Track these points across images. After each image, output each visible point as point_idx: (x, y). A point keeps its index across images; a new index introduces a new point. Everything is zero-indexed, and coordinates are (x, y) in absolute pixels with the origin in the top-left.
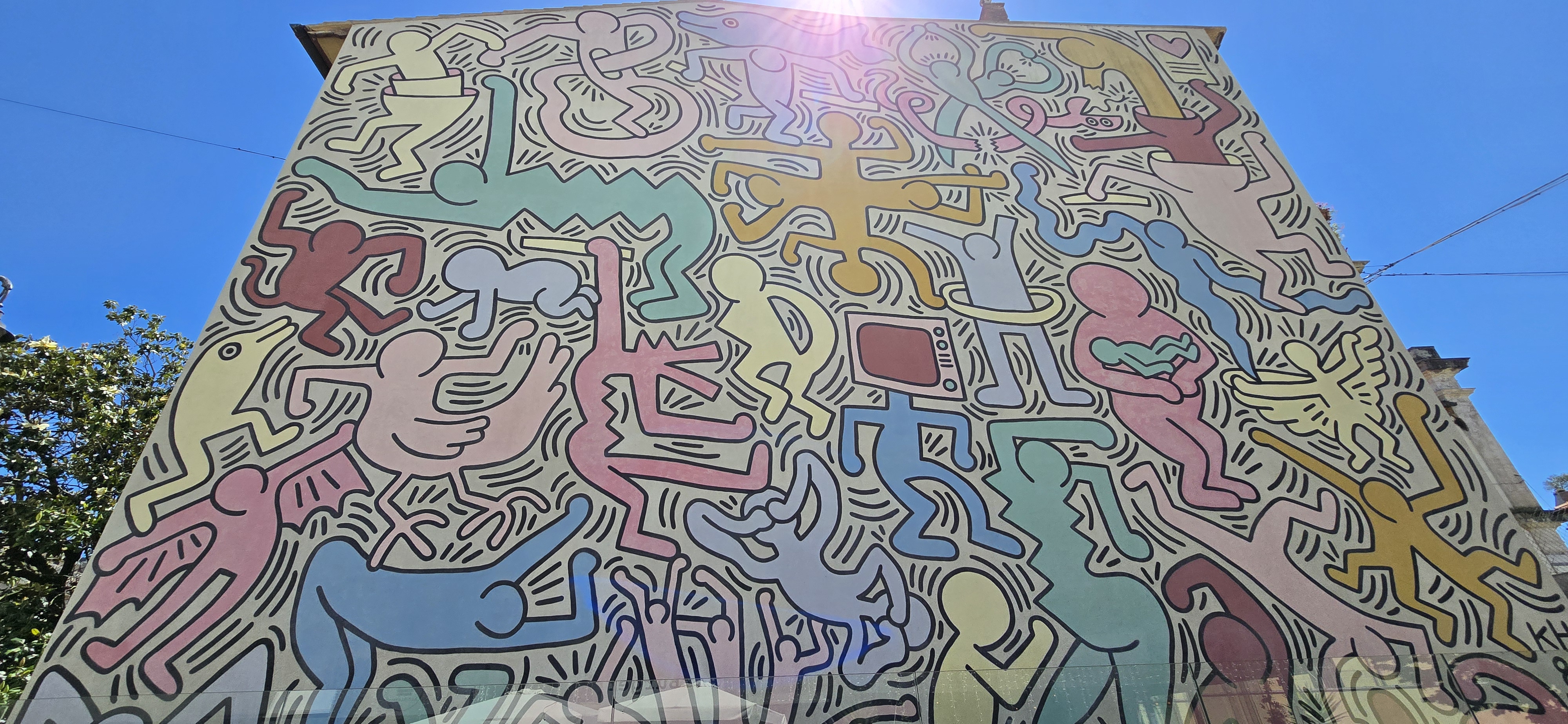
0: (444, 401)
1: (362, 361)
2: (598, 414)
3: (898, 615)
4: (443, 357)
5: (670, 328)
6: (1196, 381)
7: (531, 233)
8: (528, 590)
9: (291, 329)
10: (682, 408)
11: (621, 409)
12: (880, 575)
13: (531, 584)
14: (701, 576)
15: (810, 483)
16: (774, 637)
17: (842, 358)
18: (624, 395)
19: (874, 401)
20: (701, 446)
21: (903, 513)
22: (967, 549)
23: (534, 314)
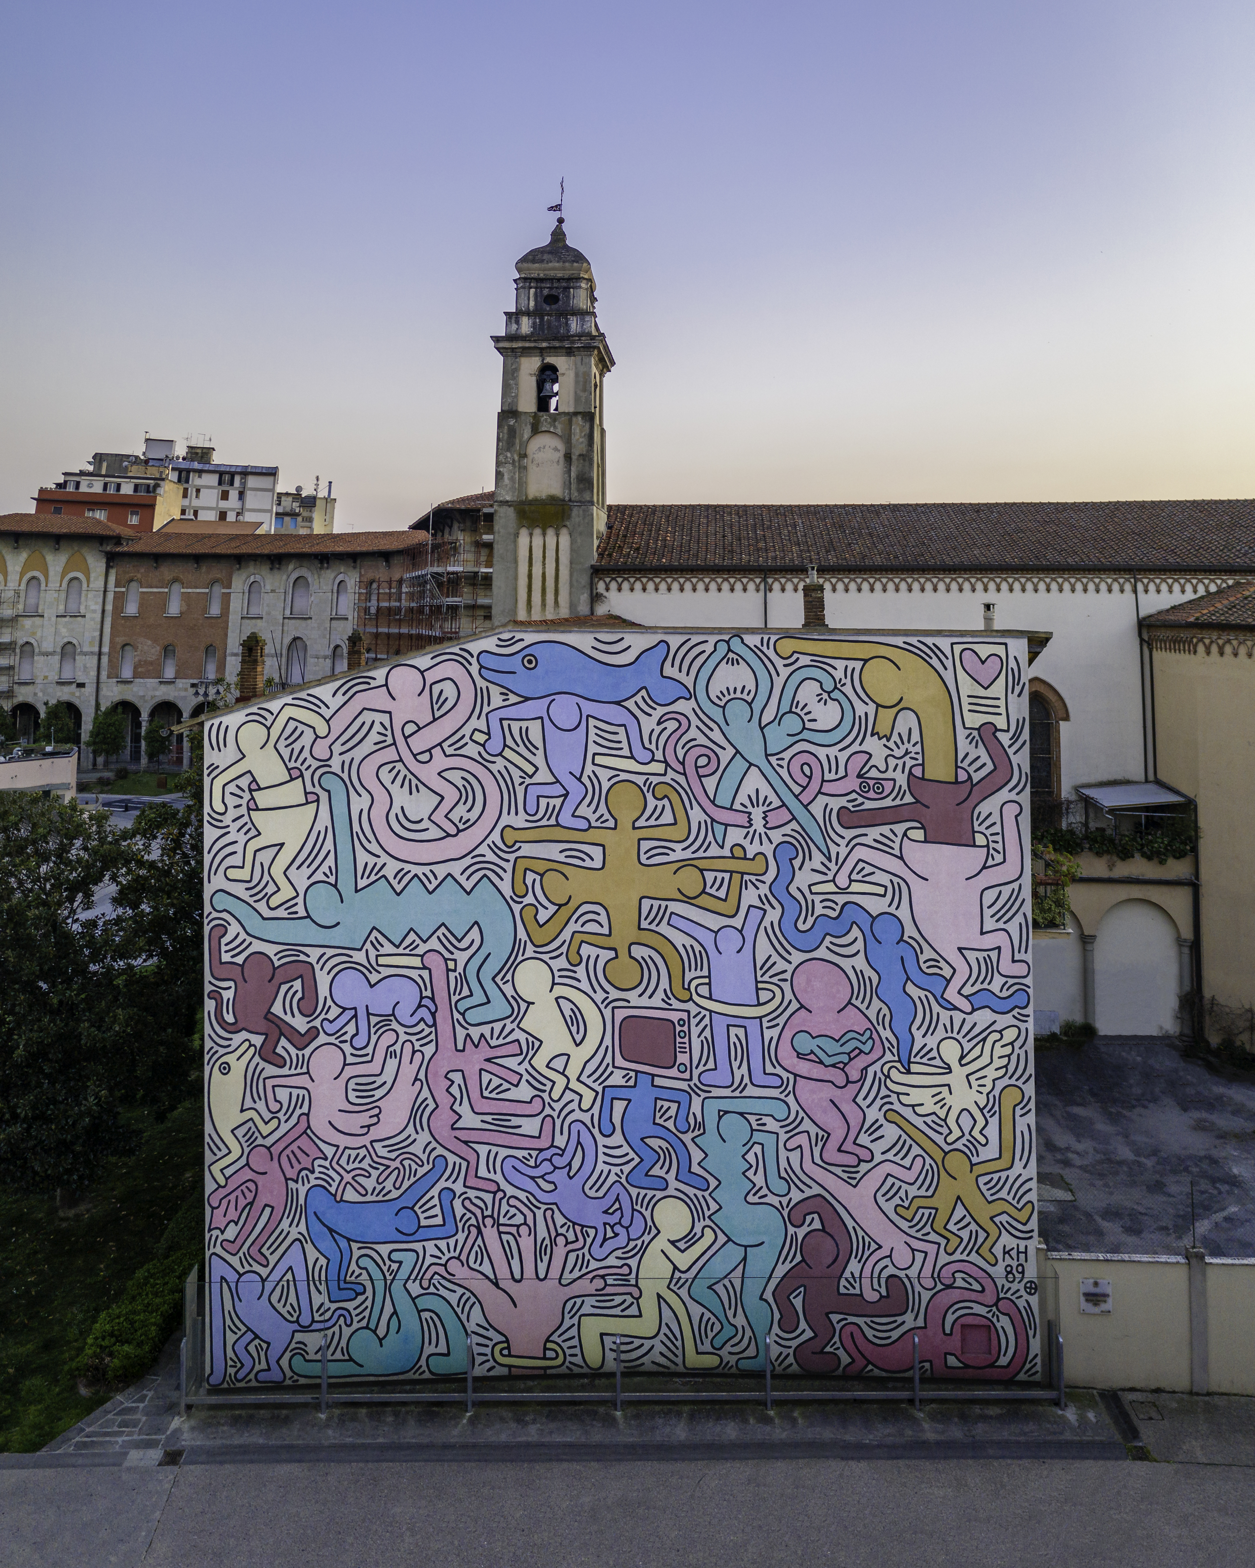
0: (352, 1096)
1: (299, 1071)
2: (444, 1100)
3: (626, 1222)
4: (345, 1064)
5: (486, 1030)
6: (862, 1071)
7: (382, 951)
8: (419, 1212)
9: (252, 1049)
10: (497, 1094)
11: (458, 1096)
12: (617, 1199)
13: (420, 1208)
14: (513, 1202)
15: (579, 1143)
16: (553, 1234)
17: (607, 1047)
18: (459, 1085)
19: (627, 1082)
20: (510, 1120)
21: (637, 1160)
22: (673, 1184)
23: (394, 1025)
